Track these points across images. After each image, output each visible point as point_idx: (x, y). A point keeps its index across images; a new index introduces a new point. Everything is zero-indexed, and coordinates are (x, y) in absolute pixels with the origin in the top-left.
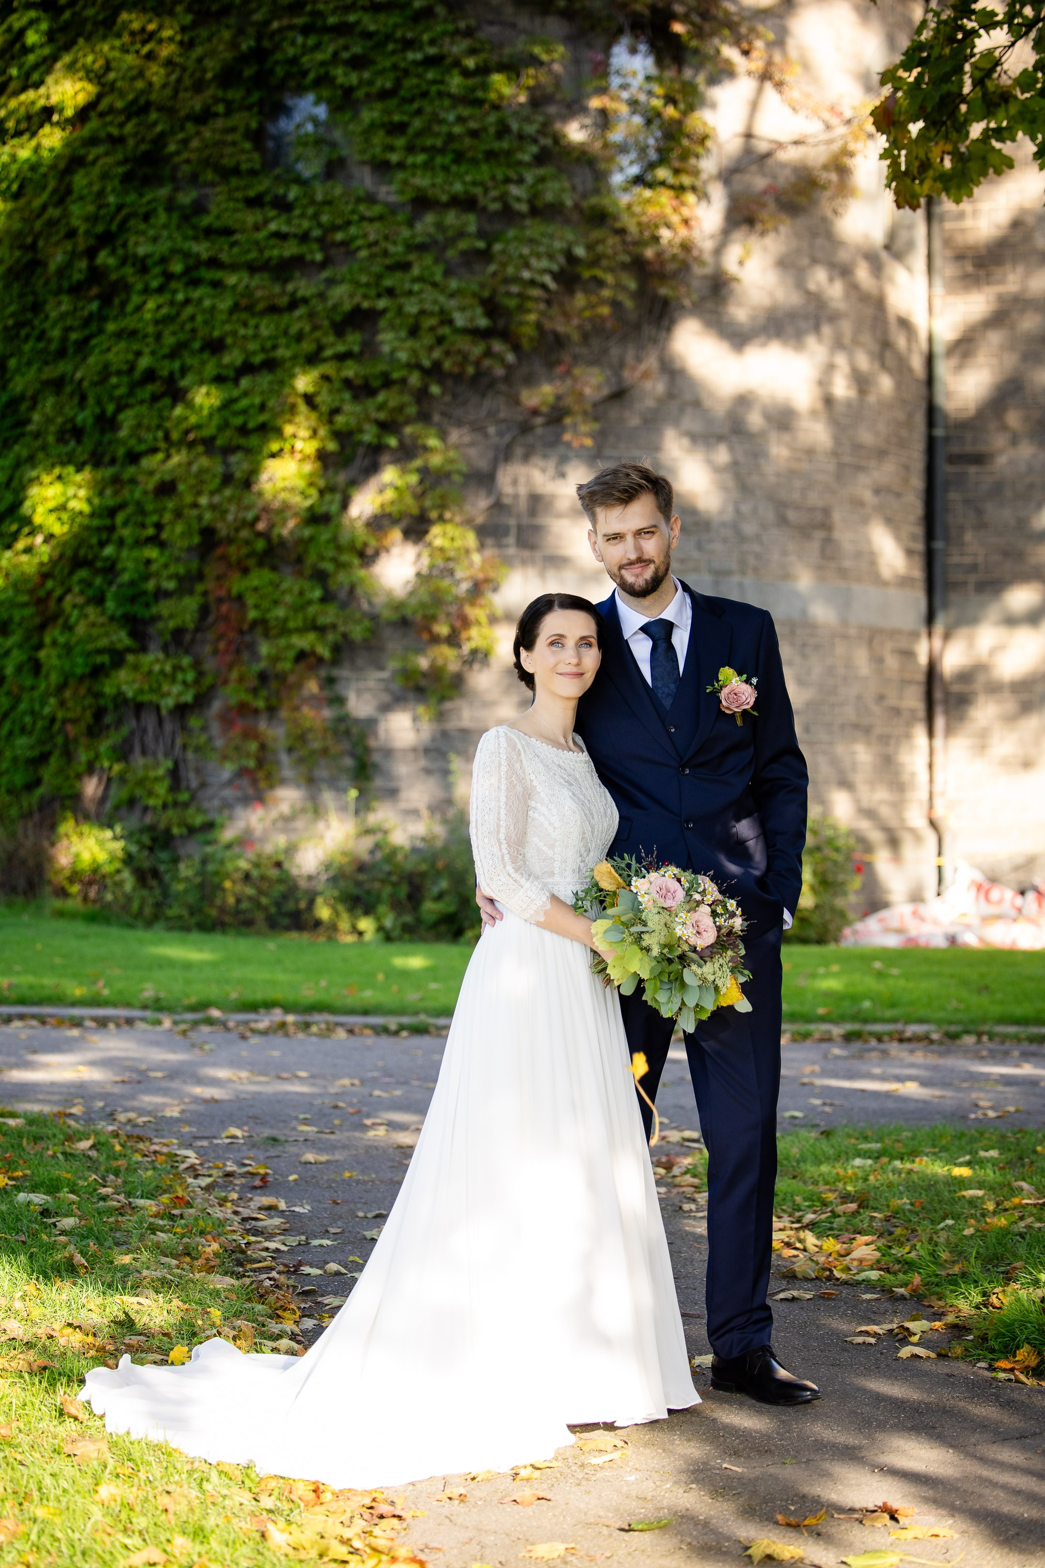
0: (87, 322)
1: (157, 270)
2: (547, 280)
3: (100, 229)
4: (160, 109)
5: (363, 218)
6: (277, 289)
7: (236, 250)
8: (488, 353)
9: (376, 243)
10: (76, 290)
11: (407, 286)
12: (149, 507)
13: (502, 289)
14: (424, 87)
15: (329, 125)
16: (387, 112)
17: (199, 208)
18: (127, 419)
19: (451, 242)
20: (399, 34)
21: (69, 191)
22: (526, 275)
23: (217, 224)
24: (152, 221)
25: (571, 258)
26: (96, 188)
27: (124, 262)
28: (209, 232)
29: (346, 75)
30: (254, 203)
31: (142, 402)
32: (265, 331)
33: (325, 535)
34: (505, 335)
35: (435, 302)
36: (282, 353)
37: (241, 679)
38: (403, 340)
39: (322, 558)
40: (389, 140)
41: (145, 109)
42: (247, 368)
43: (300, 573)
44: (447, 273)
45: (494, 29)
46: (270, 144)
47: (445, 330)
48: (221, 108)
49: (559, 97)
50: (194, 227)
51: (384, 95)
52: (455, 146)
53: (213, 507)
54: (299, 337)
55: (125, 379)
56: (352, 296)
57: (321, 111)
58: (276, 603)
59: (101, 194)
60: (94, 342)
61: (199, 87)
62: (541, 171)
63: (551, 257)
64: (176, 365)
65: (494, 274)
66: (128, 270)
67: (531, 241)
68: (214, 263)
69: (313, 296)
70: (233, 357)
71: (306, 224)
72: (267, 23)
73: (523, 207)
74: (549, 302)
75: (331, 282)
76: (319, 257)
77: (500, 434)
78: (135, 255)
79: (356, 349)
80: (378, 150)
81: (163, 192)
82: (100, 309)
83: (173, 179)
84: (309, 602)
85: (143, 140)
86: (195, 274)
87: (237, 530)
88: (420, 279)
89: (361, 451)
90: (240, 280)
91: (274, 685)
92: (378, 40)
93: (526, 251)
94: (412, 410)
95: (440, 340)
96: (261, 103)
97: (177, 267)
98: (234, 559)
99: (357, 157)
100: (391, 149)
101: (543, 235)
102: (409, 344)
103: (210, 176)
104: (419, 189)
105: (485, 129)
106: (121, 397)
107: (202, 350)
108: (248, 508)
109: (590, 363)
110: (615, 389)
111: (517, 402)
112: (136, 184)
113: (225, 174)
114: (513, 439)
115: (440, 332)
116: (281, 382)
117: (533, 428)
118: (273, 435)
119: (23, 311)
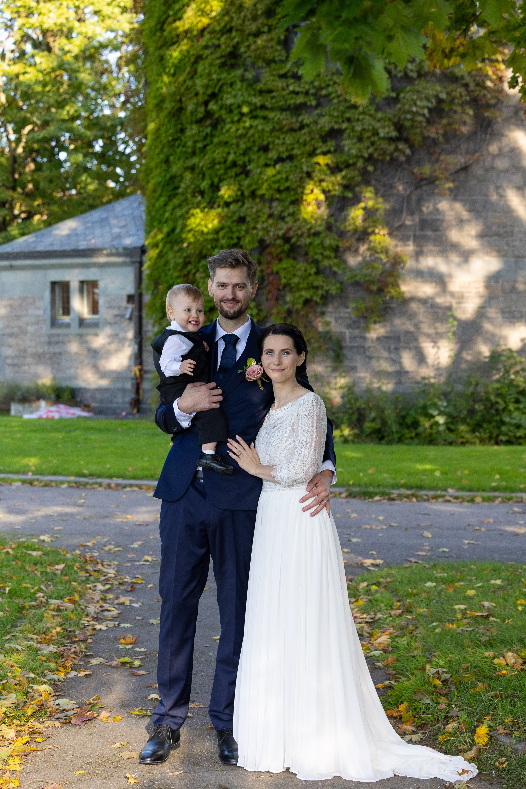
0: (205, 138)
1: (236, 112)
2: (426, 111)
3: (209, 92)
4: (237, 30)
5: (335, 83)
6: (294, 120)
7: (274, 100)
8: (397, 149)
9: (341, 95)
10: (200, 121)
11: (356, 117)
12: (234, 229)
13: (403, 117)
17: (257, 80)
21: (196, 73)
22: (414, 109)
23: (264, 88)
24: (234, 87)
25: (440, 101)
26: (207, 71)
27: (221, 108)
28: (261, 92)
30: (283, 76)
31: (231, 177)
32: (288, 141)
33: (317, 241)
34: (407, 141)
35: (370, 124)
36: (296, 152)
37: (278, 313)
38: (355, 144)
39: (316, 253)
41: (230, 30)
42: (280, 160)
43: (307, 261)
44: (377, 109)
47: (376, 138)
48: (266, 29)
50: (254, 90)
53: (264, 229)
54: (305, 144)
55: (223, 166)
56: (330, 122)
58: (294, 275)
59: (209, 74)
60: (208, 148)
61: (255, 19)
63: (428, 100)
64: (246, 159)
65: (400, 109)
66: (223, 112)
67: (418, 91)
68: (263, 107)
69: (311, 123)
70: (273, 154)
71: (307, 87)
73: (414, 75)
74: (427, 123)
75: (320, 115)
76: (314, 103)
77: (405, 189)
78: (226, 105)
79: (332, 149)
81: (239, 72)
82: (211, 131)
83: (244, 65)
84: (310, 275)
85: (229, 46)
86: (255, 113)
87: (275, 240)
88: (363, 113)
90: (276, 115)
91: (294, 316)
93: (415, 97)
94: (359, 179)
95: (373, 144)
97: (245, 110)
98: (275, 254)
101: (424, 88)
102: (358, 145)
103: (260, 63)
106: (221, 175)
107: (258, 151)
108: (280, 229)
109: (451, 153)
110: (463, 165)
111: (413, 173)
112: (227, 68)
113: (269, 62)
114: (412, 192)
115: (372, 139)
116: (296, 166)
117: (421, 187)
118: (292, 193)
119: (176, 132)
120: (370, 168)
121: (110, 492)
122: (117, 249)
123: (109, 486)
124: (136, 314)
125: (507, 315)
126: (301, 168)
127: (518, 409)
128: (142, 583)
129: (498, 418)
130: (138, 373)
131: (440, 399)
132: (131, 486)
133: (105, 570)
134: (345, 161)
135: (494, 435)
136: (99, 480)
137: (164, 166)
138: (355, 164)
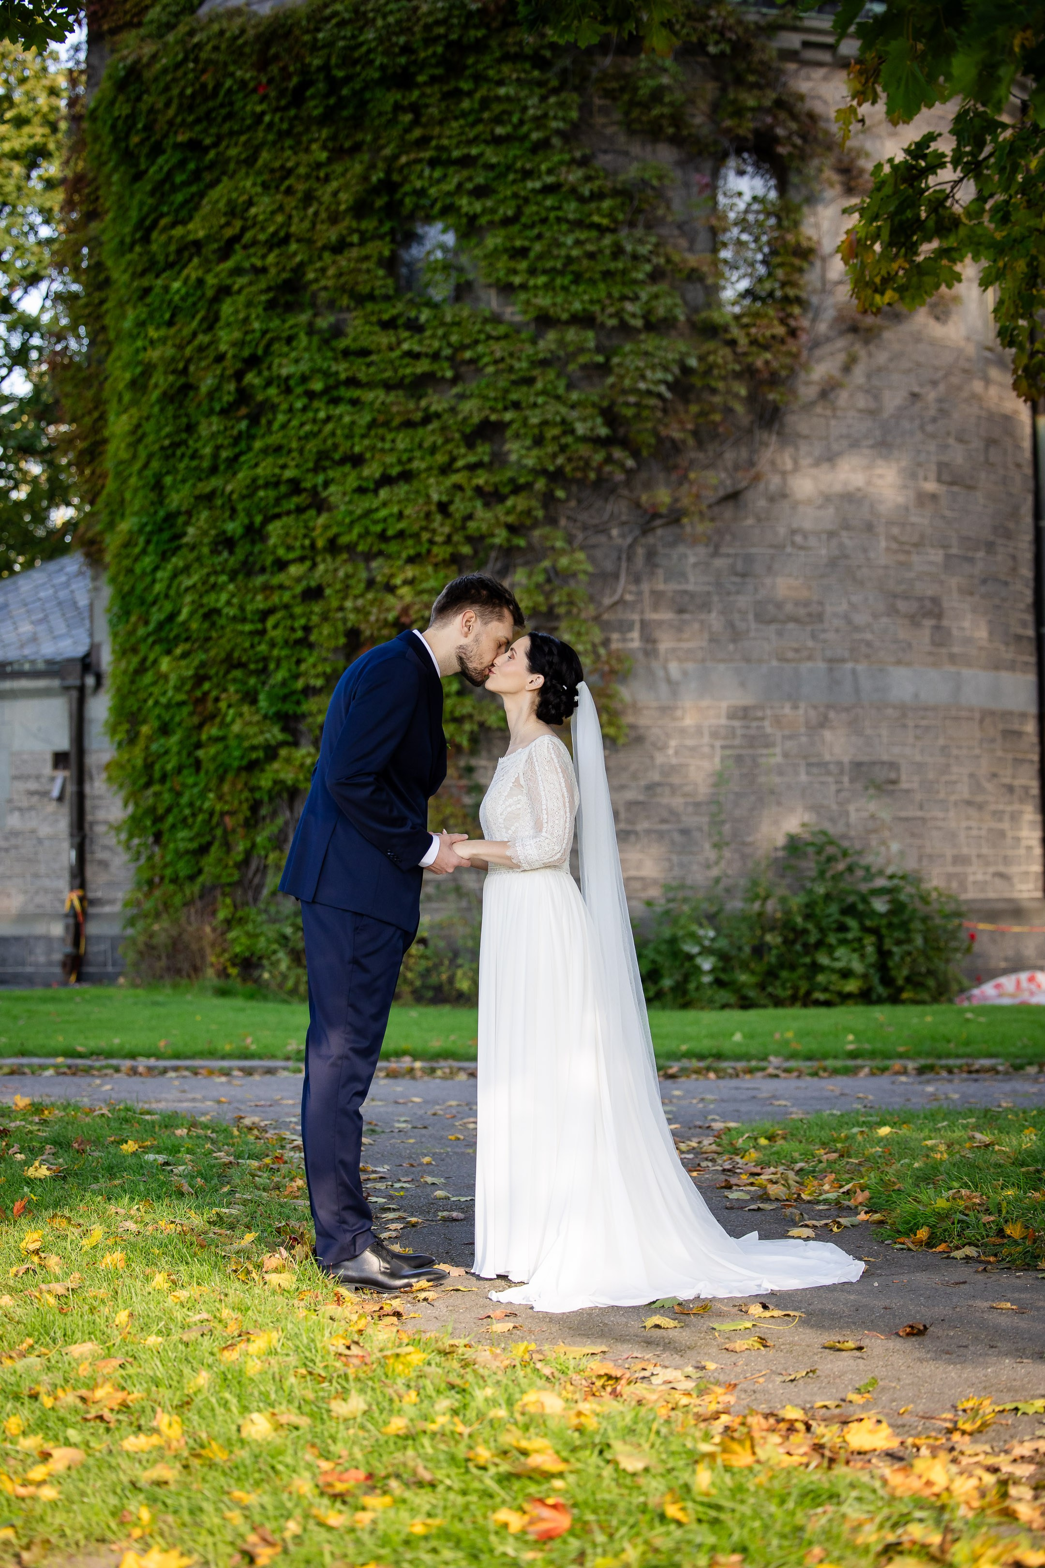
0: (237, 440)
1: (300, 389)
2: (663, 389)
3: (246, 353)
4: (299, 241)
5: (489, 337)
6: (411, 405)
7: (372, 369)
8: (609, 460)
9: (502, 359)
10: (226, 411)
11: (532, 399)
13: (620, 399)
14: (543, 214)
15: (457, 251)
16: (511, 239)
17: (337, 331)
18: (275, 529)
19: (572, 356)
20: (519, 165)
21: (217, 319)
22: (642, 386)
23: (354, 346)
24: (294, 344)
25: (686, 370)
26: (241, 316)
28: (346, 353)
29: (470, 204)
30: (388, 325)
31: (288, 513)
32: (401, 445)
34: (625, 443)
35: (558, 413)
36: (416, 465)
38: (529, 449)
40: (512, 264)
41: (286, 240)
42: (386, 480)
44: (570, 387)
45: (608, 158)
46: (404, 271)
47: (569, 439)
48: (355, 238)
49: (669, 219)
50: (333, 350)
51: (507, 222)
52: (574, 267)
53: (357, 610)
54: (433, 450)
56: (480, 410)
57: (450, 239)
59: (246, 320)
60: (243, 459)
61: (334, 219)
62: (655, 289)
63: (666, 369)
64: (320, 479)
65: (613, 386)
67: (646, 354)
68: (352, 382)
69: (445, 411)
70: (372, 470)
71: (436, 344)
72: (396, 157)
73: (638, 323)
74: (665, 411)
75: (462, 397)
76: (449, 374)
77: (623, 536)
78: (279, 376)
79: (486, 459)
80: (501, 274)
81: (304, 318)
82: (249, 427)
83: (313, 305)
85: (284, 269)
86: (335, 393)
88: (544, 392)
89: (493, 554)
90: (377, 397)
92: (501, 172)
93: (641, 364)
95: (563, 448)
96: (392, 231)
97: (317, 386)
99: (482, 280)
100: (515, 272)
101: (658, 348)
102: (535, 452)
103: (345, 301)
104: (541, 309)
105: (601, 251)
108: (388, 610)
109: (706, 467)
110: (730, 490)
111: (638, 505)
112: (279, 310)
113: (361, 300)
114: (635, 540)
115: (563, 441)
116: (417, 492)
117: (653, 529)
118: (410, 542)
119: (178, 431)
120: (560, 494)
122: (33, 662)
124: (71, 789)
125: (815, 770)
126: (428, 496)
127: (843, 942)
129: (807, 960)
130: (77, 903)
131: (701, 925)
134: (512, 480)
135: (802, 991)
137: (152, 496)
138: (529, 486)
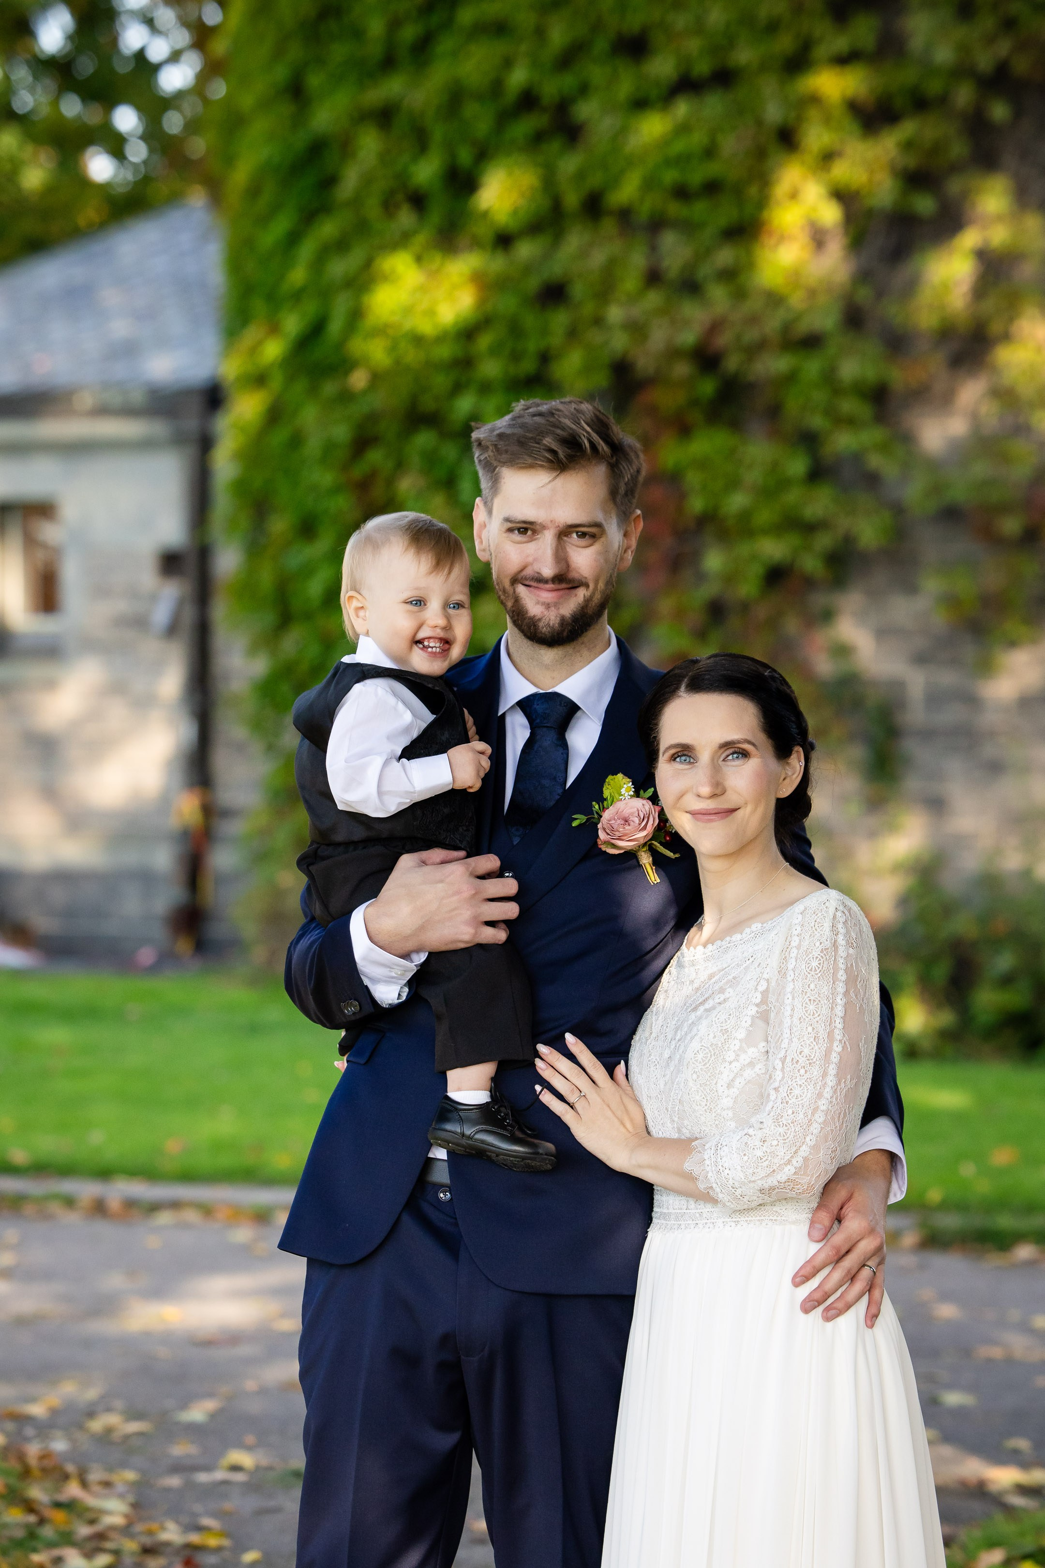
12: (529, 326)
32: (713, 19)
33: (813, 367)
36: (742, 56)
38: (946, 27)
39: (809, 409)
42: (686, 84)
43: (775, 434)
53: (629, 325)
55: (489, 107)
60: (438, 43)
64: (571, 81)
70: (662, 66)
79: (869, 44)
84: (787, 483)
87: (668, 363)
91: (736, 622)
94: (960, 150)
98: (668, 410)
106: (483, 137)
107: (613, 52)
108: (685, 326)
116: (741, 109)
118: (728, 201)
120: (1000, 112)
121: (103, 1228)
122: (124, 391)
123: (99, 1208)
124: (189, 615)
126: (761, 115)
128: (219, 1549)
130: (194, 816)
132: (175, 1205)
133: (91, 1501)
134: (913, 89)
136: (68, 1186)
138: (944, 98)
